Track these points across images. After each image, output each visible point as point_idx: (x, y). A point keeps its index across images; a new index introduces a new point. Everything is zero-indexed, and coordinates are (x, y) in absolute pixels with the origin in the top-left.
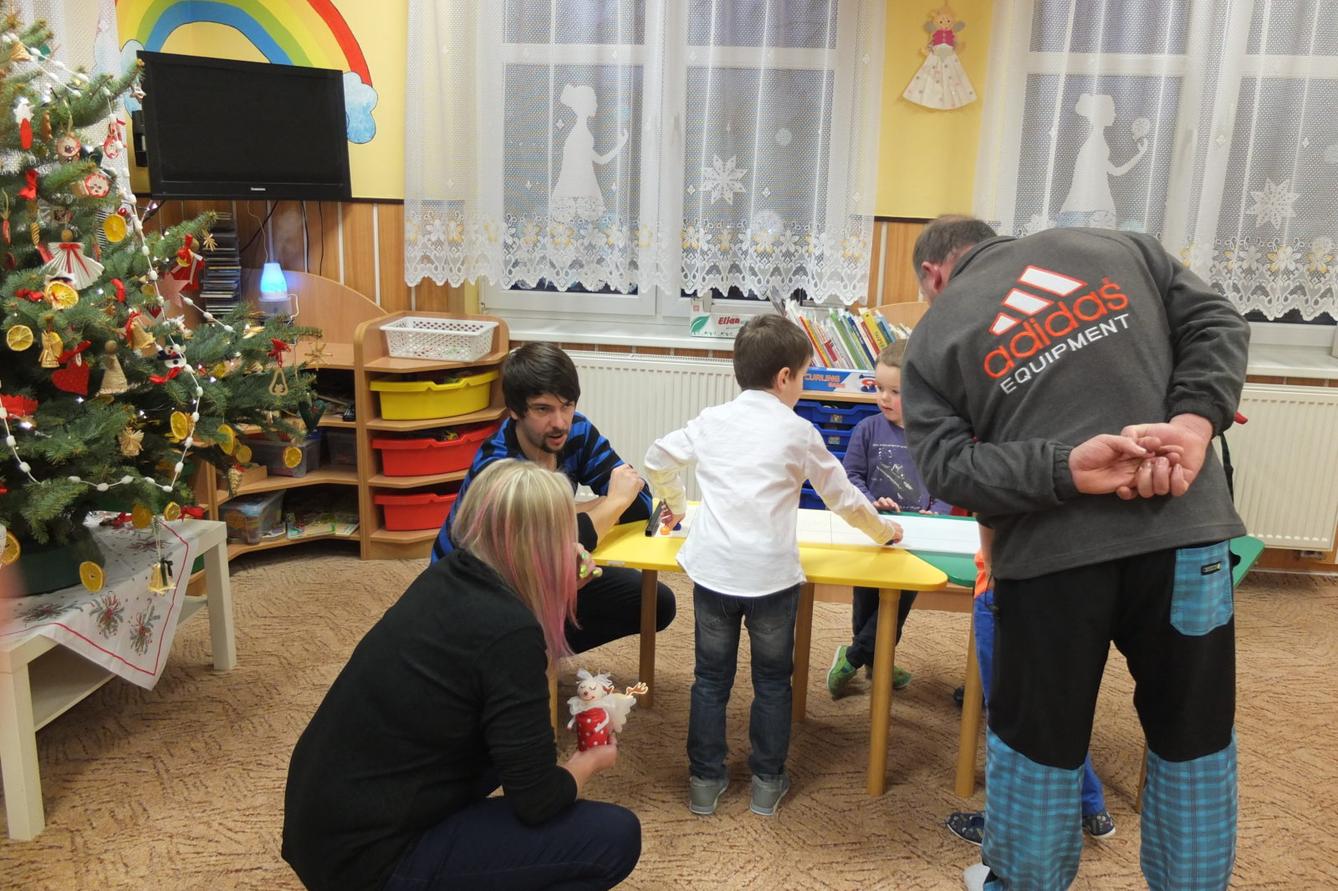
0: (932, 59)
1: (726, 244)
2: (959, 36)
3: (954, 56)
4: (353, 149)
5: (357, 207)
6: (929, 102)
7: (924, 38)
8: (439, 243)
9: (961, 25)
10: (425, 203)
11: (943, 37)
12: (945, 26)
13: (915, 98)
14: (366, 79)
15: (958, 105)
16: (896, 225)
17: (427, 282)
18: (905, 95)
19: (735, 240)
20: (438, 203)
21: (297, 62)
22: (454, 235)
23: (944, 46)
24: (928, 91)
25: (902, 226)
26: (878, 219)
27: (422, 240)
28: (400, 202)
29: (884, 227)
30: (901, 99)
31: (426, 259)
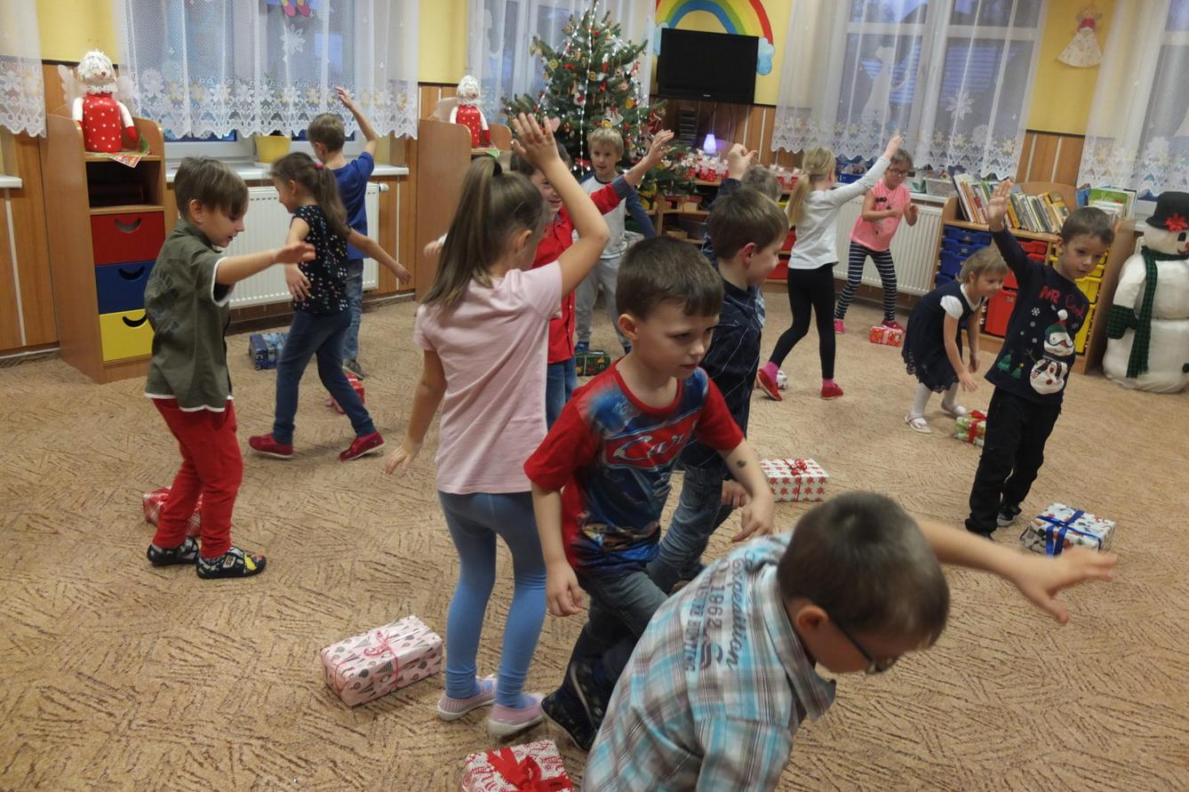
0: (1079, 36)
1: (939, 140)
2: (1098, 23)
3: (1093, 35)
4: (759, 77)
5: (756, 109)
6: (1073, 62)
7: (1077, 24)
8: (790, 130)
9: (1100, 16)
10: (789, 108)
11: (1088, 23)
12: (1088, 17)
13: (1065, 60)
14: (771, 41)
15: (1091, 64)
16: (1041, 136)
17: (782, 149)
18: (1060, 58)
19: (946, 138)
20: (793, 108)
21: (740, 33)
22: (799, 126)
23: (1087, 28)
24: (1073, 56)
25: (1045, 136)
26: (1028, 131)
27: (783, 127)
28: (774, 107)
29: (1035, 137)
30: (1057, 60)
31: (783, 137)
